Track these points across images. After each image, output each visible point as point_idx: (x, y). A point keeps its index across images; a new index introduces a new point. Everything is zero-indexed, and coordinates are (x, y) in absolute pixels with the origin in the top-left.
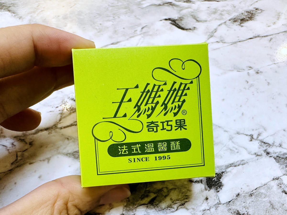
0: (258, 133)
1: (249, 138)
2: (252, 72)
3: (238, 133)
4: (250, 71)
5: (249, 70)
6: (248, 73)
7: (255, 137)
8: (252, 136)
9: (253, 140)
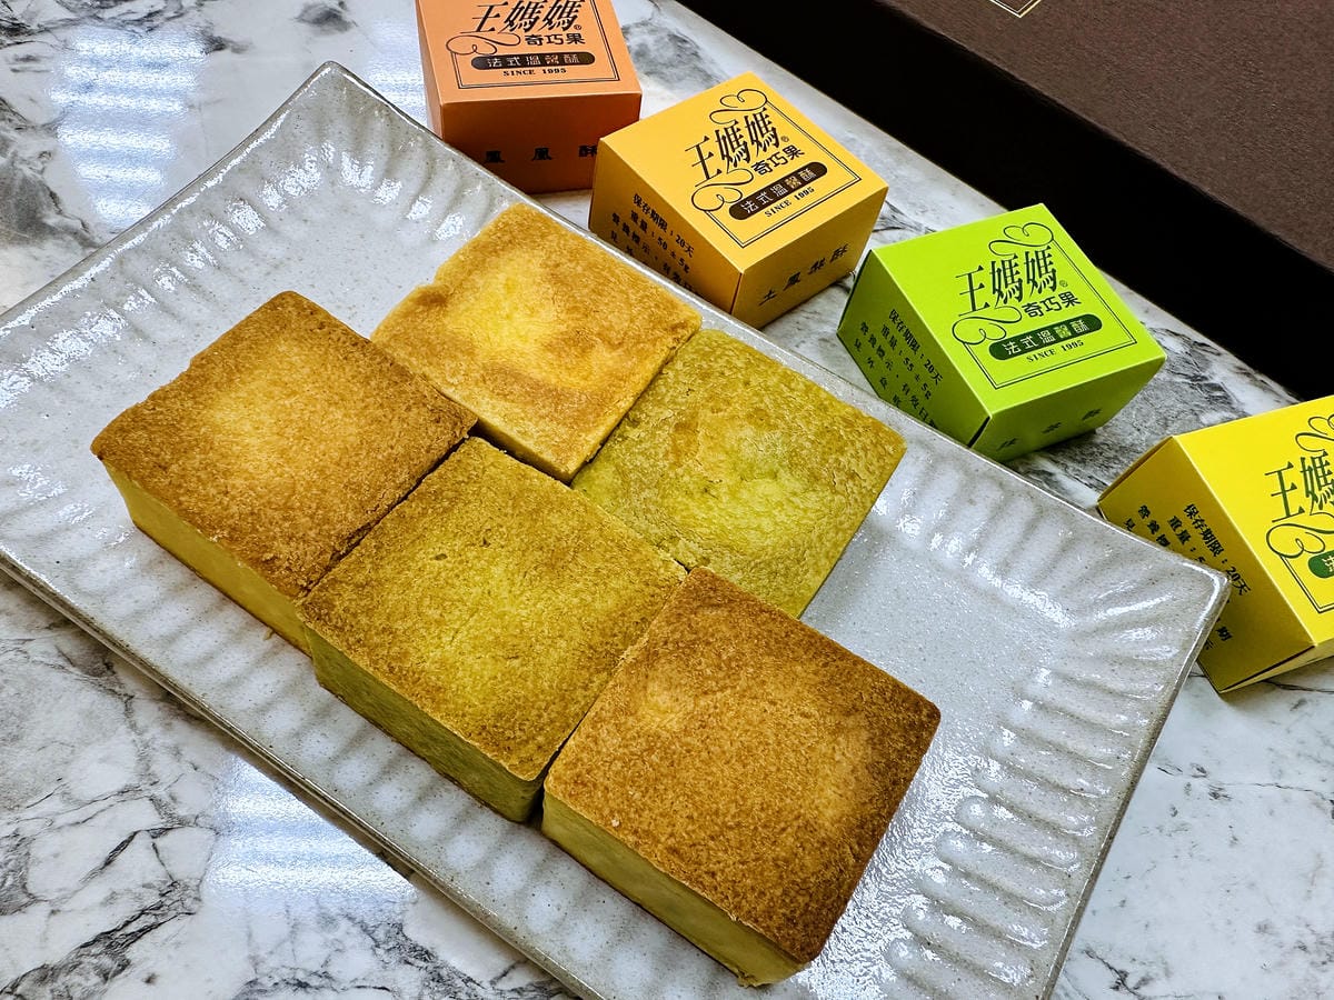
0: (1143, 975)
1: (1113, 978)
2: (1200, 786)
3: (1087, 953)
4: (1195, 782)
5: (1195, 777)
6: (1189, 785)
7: (1131, 982)
8: (1123, 975)
9: (1122, 989)
